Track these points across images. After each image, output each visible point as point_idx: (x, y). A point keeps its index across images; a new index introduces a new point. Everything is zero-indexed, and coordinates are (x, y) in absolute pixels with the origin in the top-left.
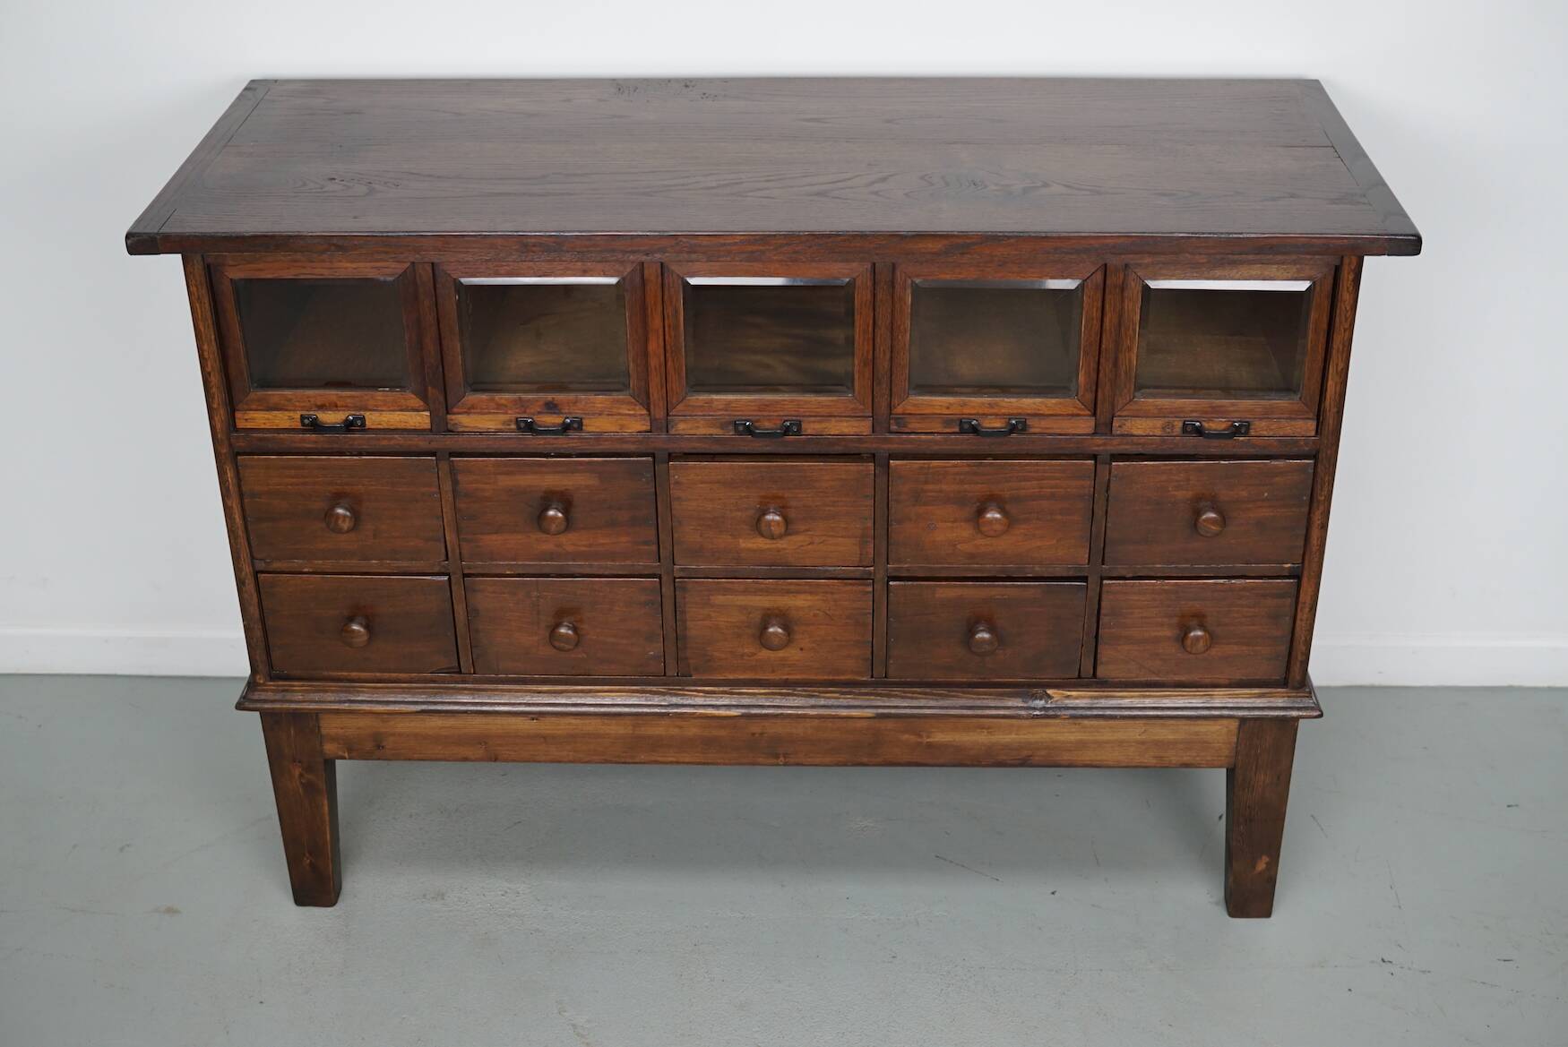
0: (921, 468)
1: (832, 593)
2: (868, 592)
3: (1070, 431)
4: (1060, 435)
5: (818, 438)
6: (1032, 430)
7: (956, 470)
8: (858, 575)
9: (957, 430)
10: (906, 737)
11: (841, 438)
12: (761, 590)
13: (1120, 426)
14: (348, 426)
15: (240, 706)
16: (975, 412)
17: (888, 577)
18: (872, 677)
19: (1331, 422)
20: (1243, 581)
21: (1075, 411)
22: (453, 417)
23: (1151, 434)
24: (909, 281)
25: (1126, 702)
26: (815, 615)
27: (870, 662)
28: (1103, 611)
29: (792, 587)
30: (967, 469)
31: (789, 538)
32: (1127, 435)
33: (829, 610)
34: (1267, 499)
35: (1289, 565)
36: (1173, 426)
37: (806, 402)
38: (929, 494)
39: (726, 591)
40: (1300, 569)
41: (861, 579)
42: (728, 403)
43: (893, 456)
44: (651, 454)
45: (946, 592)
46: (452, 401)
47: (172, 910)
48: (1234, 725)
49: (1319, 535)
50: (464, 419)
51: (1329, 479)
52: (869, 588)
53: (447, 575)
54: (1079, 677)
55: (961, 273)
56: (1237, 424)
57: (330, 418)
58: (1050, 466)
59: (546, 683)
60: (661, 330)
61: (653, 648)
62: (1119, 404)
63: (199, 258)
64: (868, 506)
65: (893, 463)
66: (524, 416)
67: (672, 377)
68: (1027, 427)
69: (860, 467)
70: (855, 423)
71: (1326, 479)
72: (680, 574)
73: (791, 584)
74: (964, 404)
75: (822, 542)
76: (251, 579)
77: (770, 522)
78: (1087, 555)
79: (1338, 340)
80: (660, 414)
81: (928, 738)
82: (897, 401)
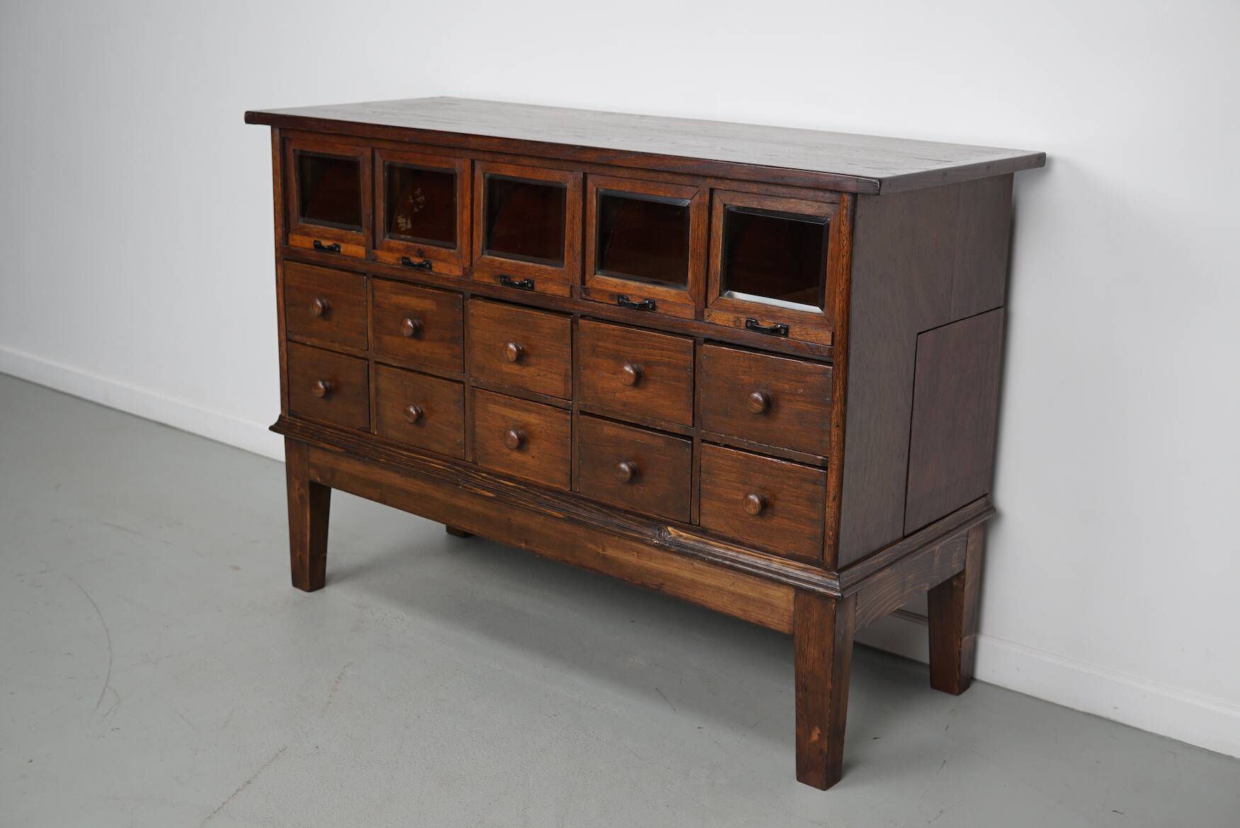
0: (595, 327)
1: (549, 416)
2: (568, 420)
3: (681, 315)
4: (675, 317)
5: (543, 295)
6: (659, 311)
7: (615, 332)
8: (562, 405)
9: (616, 303)
10: (590, 546)
11: (554, 298)
12: (512, 405)
13: (708, 316)
14: (331, 249)
15: (272, 428)
16: (629, 292)
17: (580, 411)
18: (571, 490)
20: (789, 463)
21: (687, 302)
22: (376, 251)
23: (727, 325)
24: (595, 189)
25: (717, 551)
26: (541, 432)
27: (569, 477)
28: (702, 469)
29: (528, 407)
30: (620, 333)
31: (529, 368)
32: (713, 324)
33: (548, 429)
34: (800, 395)
35: (821, 457)
36: (740, 321)
37: (540, 270)
38: (600, 349)
39: (495, 402)
40: (827, 461)
41: (565, 409)
42: (502, 263)
43: (583, 317)
44: (462, 293)
45: (609, 430)
46: (378, 242)
47: (237, 568)
48: (792, 595)
49: (835, 432)
50: (379, 253)
51: (839, 383)
52: (569, 418)
53: (367, 360)
54: (690, 523)
55: (622, 186)
56: (779, 326)
57: (325, 243)
58: (667, 339)
59: (408, 450)
60: (469, 207)
61: (459, 437)
62: (711, 299)
63: (277, 131)
64: (567, 352)
65: (581, 321)
66: (407, 256)
67: (475, 241)
68: (654, 308)
69: (564, 321)
70: (562, 288)
71: (838, 384)
72: (473, 384)
73: (528, 404)
74: (624, 286)
75: (544, 376)
76: (284, 344)
77: (511, 350)
78: (691, 419)
79: (840, 264)
80: (467, 265)
81: (603, 550)
82: (587, 277)
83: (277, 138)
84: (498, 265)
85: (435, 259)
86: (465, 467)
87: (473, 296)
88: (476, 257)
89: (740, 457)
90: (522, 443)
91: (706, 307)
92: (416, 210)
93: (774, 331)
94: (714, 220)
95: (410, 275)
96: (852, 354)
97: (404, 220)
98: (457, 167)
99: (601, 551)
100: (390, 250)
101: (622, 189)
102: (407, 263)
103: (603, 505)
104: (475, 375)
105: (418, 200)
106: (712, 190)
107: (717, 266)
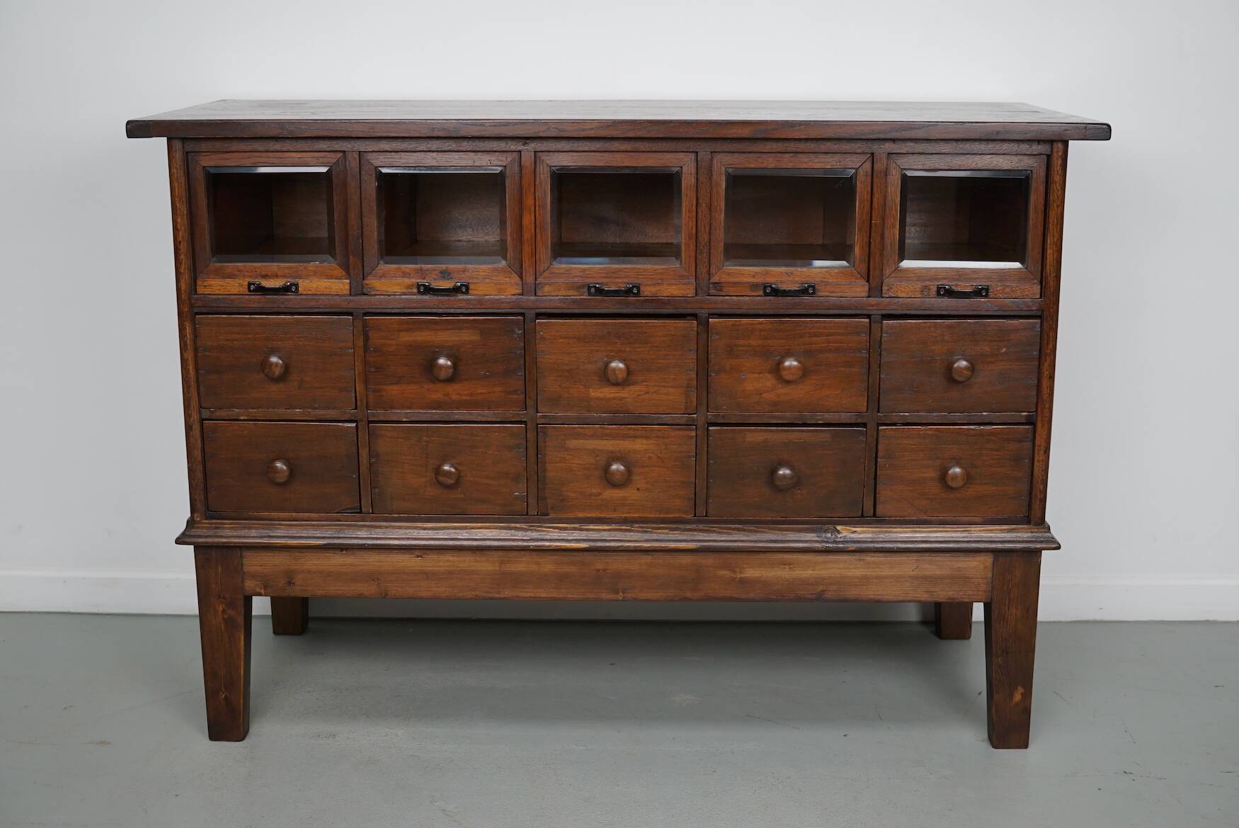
0: (734, 325)
1: (663, 437)
2: (692, 437)
3: (849, 295)
4: (842, 298)
5: (654, 300)
6: (820, 294)
7: (761, 327)
8: (682, 422)
9: (762, 293)
10: (722, 572)
11: (670, 301)
12: (607, 435)
13: (888, 290)
15: (179, 541)
16: (775, 279)
17: (708, 423)
18: (695, 516)
19: (1052, 284)
20: (990, 427)
22: (368, 281)
23: (913, 296)
24: (723, 168)
27: (693, 502)
28: (879, 455)
29: (632, 432)
30: (770, 326)
31: (631, 388)
32: (896, 297)
33: (661, 453)
34: (1003, 354)
35: (1026, 413)
36: (929, 289)
37: (646, 270)
38: (741, 348)
39: (578, 436)
40: (1034, 416)
41: (689, 425)
42: (583, 271)
43: (714, 316)
44: (521, 314)
45: (755, 436)
46: (368, 269)
48: (988, 559)
49: (1048, 384)
50: (376, 284)
52: (693, 433)
53: (356, 421)
54: (862, 516)
55: (762, 163)
56: (978, 288)
57: (270, 284)
58: (836, 323)
59: (430, 521)
61: (520, 488)
62: (887, 271)
63: (178, 145)
64: (691, 359)
65: (712, 321)
66: (423, 281)
67: (541, 247)
68: (815, 292)
69: (686, 325)
70: (682, 287)
72: (541, 421)
73: (630, 429)
74: (767, 274)
75: (656, 392)
77: (615, 369)
78: (866, 404)
79: (1053, 215)
80: (531, 278)
81: (741, 573)
82: (715, 270)
83: (178, 156)
84: (578, 274)
85: (474, 279)
86: (526, 523)
87: (537, 317)
88: (542, 268)
89: (930, 432)
91: (883, 281)
93: (973, 294)
94: (889, 189)
95: (433, 303)
99: (736, 575)
100: (392, 277)
101: (763, 165)
102: (427, 290)
103: (743, 523)
104: (543, 410)
107: (894, 235)
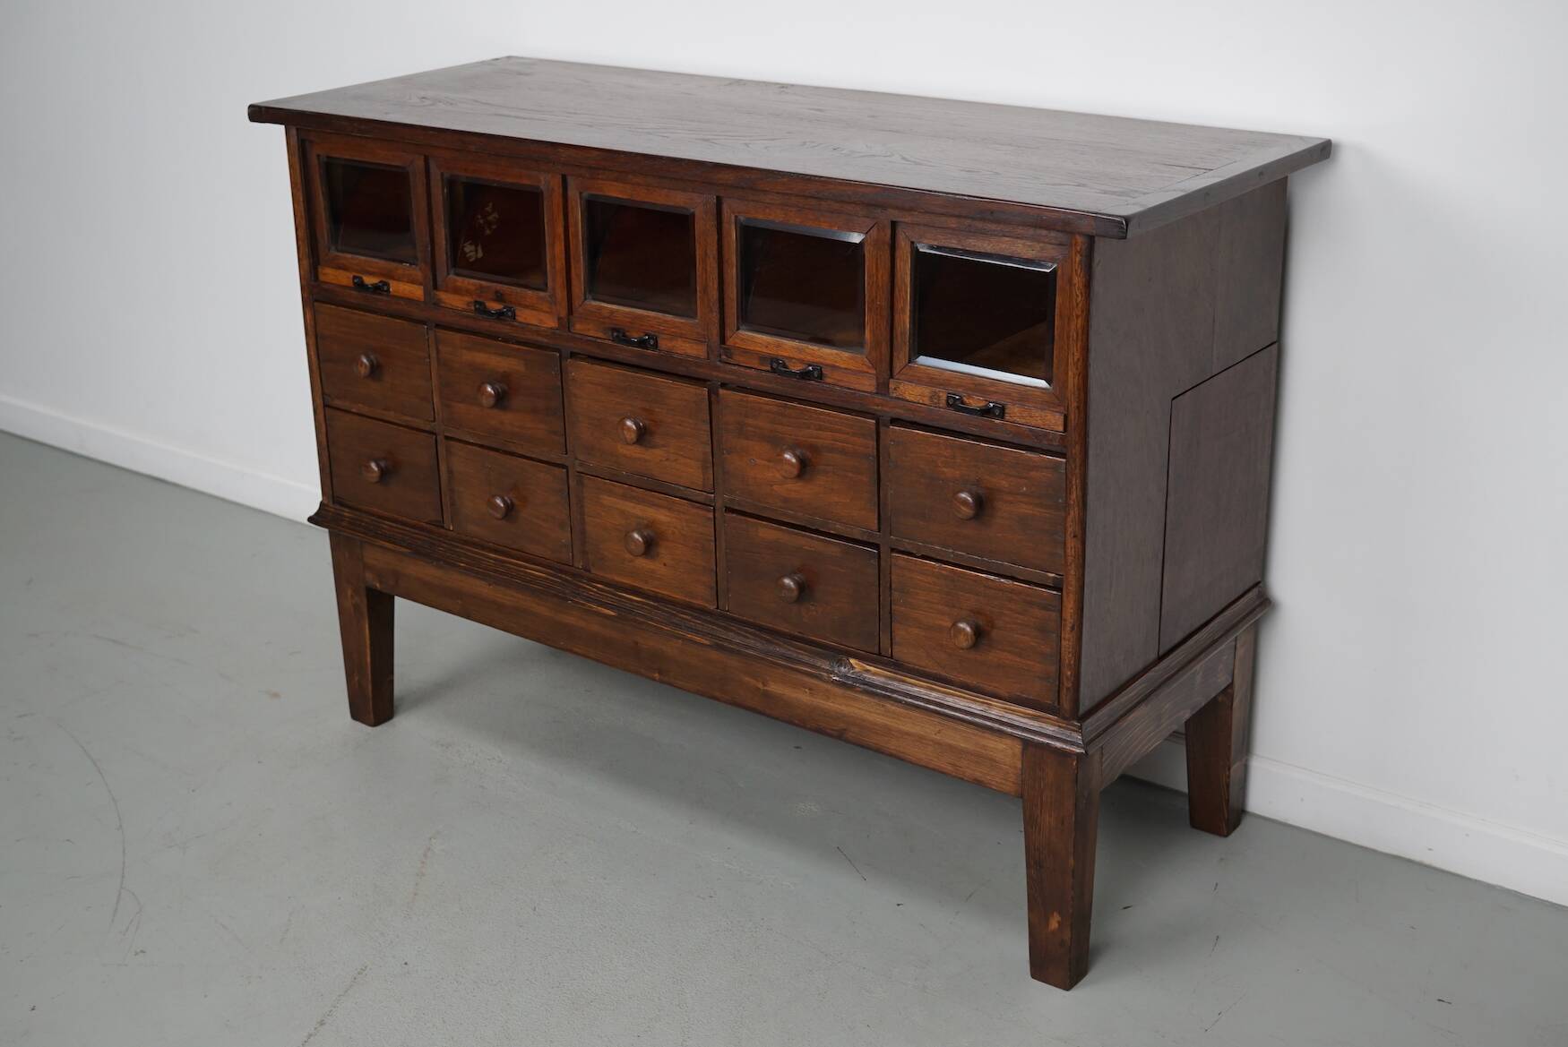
0: (742, 400)
1: (684, 513)
2: (709, 519)
3: (857, 386)
4: (849, 389)
5: (669, 355)
6: (828, 380)
7: (767, 407)
8: (701, 500)
9: (769, 368)
10: (747, 679)
11: (683, 359)
12: (634, 498)
13: (895, 389)
14: (377, 289)
15: (311, 519)
16: (786, 354)
17: (726, 507)
18: (718, 608)
19: (1072, 416)
20: (1011, 582)
21: (865, 369)
22: (438, 293)
23: (921, 401)
24: (733, 218)
25: (915, 690)
26: (674, 533)
27: (715, 591)
28: (893, 586)
29: (655, 500)
30: (775, 409)
31: (653, 451)
32: (903, 400)
33: (683, 530)
34: (1024, 494)
35: (1053, 575)
36: (939, 397)
37: (666, 321)
38: (750, 429)
39: (610, 493)
40: (1062, 580)
41: (707, 504)
42: (612, 312)
43: (724, 385)
44: (558, 350)
45: (767, 533)
46: (439, 279)
47: (276, 695)
48: (1018, 747)
49: (1072, 544)
50: (443, 296)
51: (1076, 481)
52: (711, 515)
53: (435, 434)
54: (880, 654)
55: (769, 215)
56: (992, 405)
57: (370, 280)
58: (841, 418)
59: (496, 551)
60: (562, 237)
61: (565, 537)
62: (898, 365)
63: (294, 132)
64: (705, 431)
65: (721, 391)
66: (481, 300)
67: (574, 282)
68: (821, 376)
69: (698, 391)
70: (695, 347)
71: (1074, 482)
72: (579, 469)
73: (655, 496)
74: (779, 346)
75: (676, 460)
76: (321, 410)
77: (629, 428)
78: (876, 521)
79: (1073, 327)
80: (564, 313)
81: (764, 685)
82: (728, 333)
83: (294, 140)
84: (607, 315)
85: (520, 305)
86: (573, 575)
87: (573, 355)
88: (576, 303)
89: (944, 572)
90: (650, 546)
91: (892, 376)
92: (488, 232)
93: (986, 412)
94: (898, 263)
95: (486, 325)
96: (1092, 441)
97: (473, 248)
98: (543, 182)
99: (760, 686)
100: (456, 291)
101: (771, 218)
102: (482, 310)
103: (761, 628)
104: (581, 457)
105: (490, 218)
106: (894, 224)
107: (904, 323)
